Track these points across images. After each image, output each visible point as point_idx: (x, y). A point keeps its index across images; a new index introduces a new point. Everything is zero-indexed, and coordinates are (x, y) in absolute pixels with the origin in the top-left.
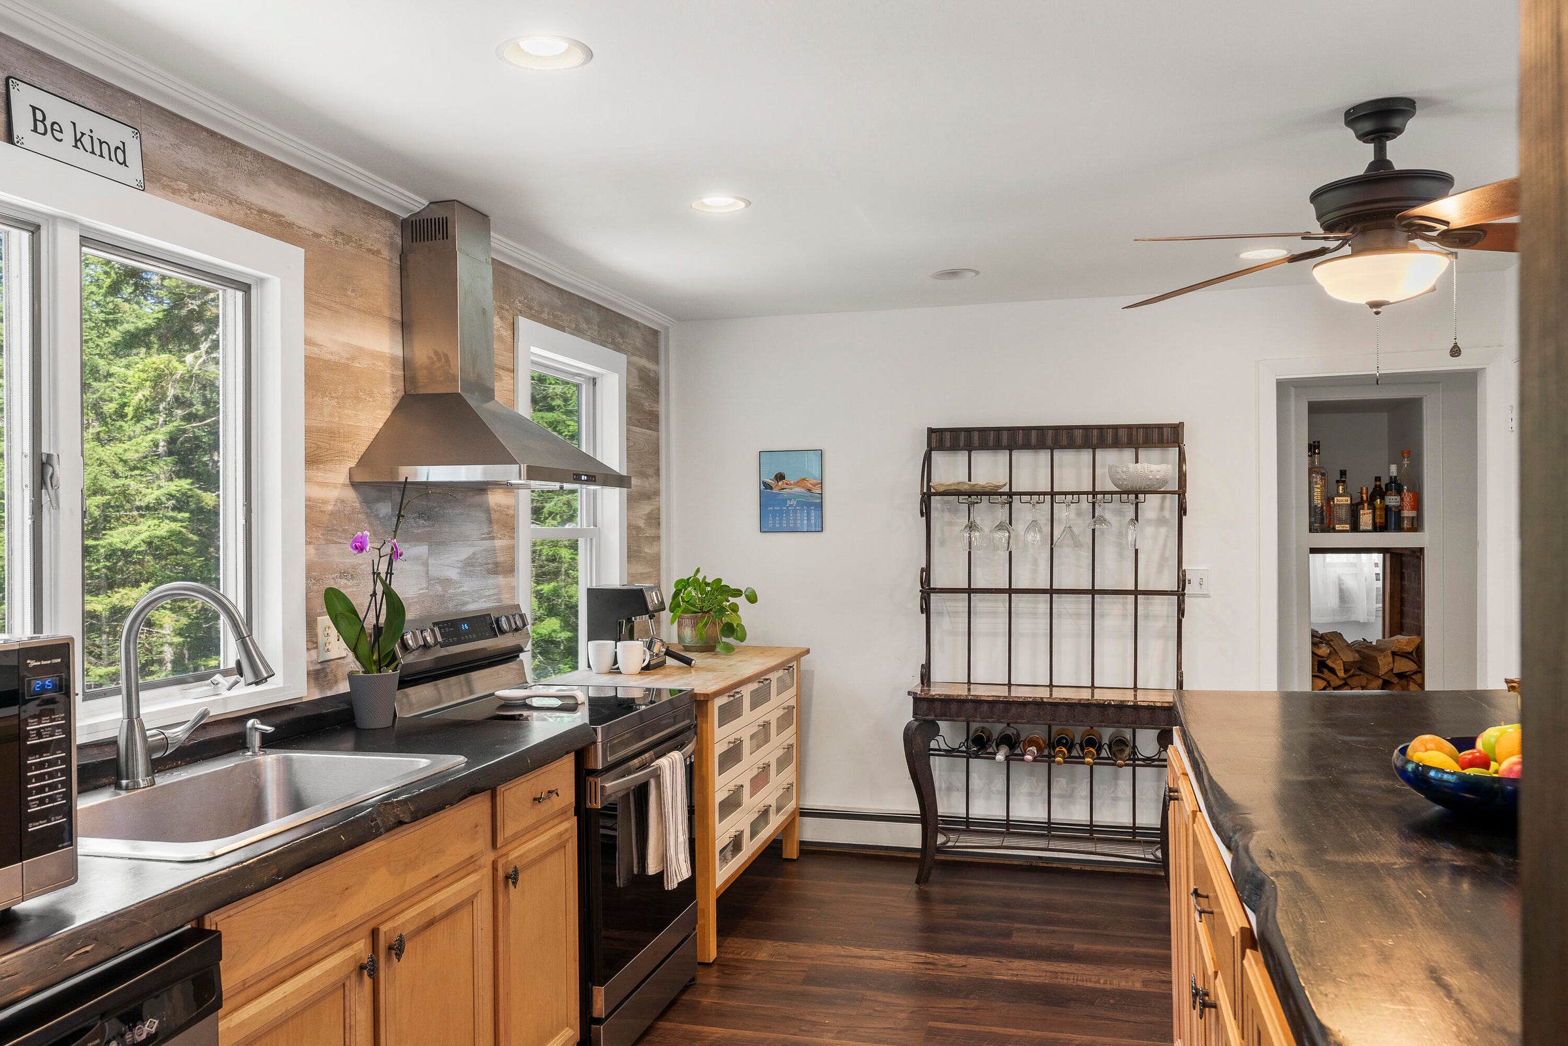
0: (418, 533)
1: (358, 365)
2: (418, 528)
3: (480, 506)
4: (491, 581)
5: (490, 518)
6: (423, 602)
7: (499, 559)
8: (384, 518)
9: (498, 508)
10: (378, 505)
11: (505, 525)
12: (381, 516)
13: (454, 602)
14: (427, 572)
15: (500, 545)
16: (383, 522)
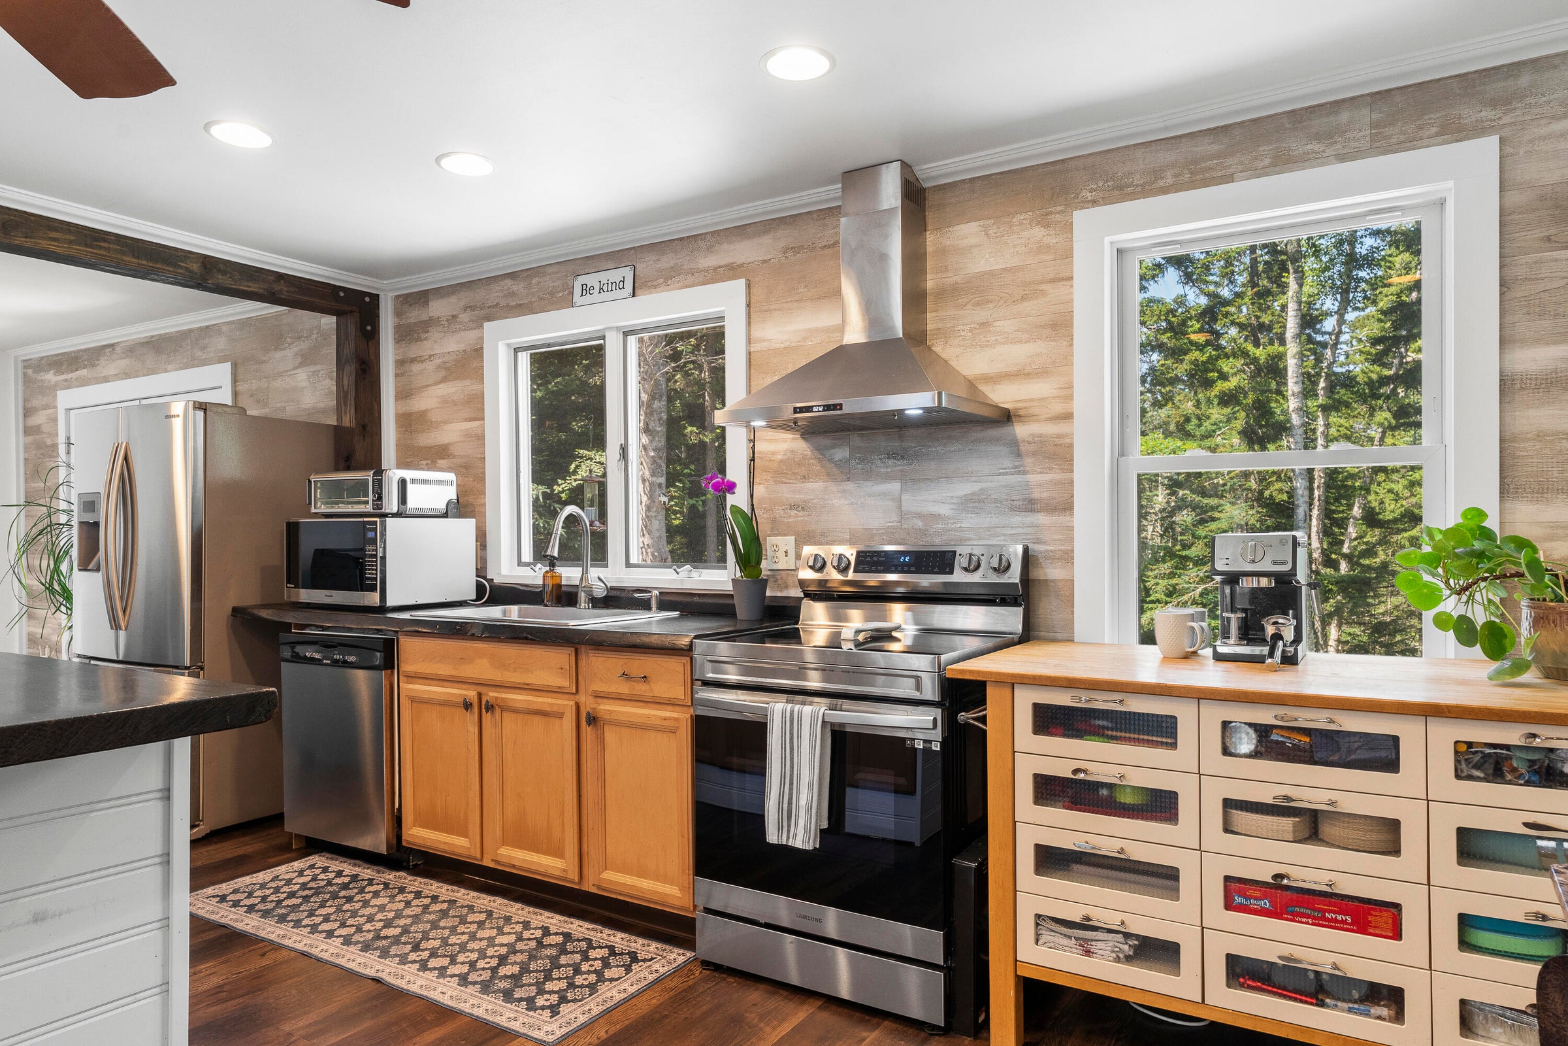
0: (887, 472)
2: (887, 468)
3: (997, 440)
4: (1017, 519)
5: (1016, 451)
6: (893, 534)
7: (1036, 495)
8: (840, 461)
9: (1036, 439)
10: (832, 451)
11: (1053, 457)
12: (836, 459)
13: (944, 538)
14: (900, 507)
15: (1039, 480)
16: (838, 464)
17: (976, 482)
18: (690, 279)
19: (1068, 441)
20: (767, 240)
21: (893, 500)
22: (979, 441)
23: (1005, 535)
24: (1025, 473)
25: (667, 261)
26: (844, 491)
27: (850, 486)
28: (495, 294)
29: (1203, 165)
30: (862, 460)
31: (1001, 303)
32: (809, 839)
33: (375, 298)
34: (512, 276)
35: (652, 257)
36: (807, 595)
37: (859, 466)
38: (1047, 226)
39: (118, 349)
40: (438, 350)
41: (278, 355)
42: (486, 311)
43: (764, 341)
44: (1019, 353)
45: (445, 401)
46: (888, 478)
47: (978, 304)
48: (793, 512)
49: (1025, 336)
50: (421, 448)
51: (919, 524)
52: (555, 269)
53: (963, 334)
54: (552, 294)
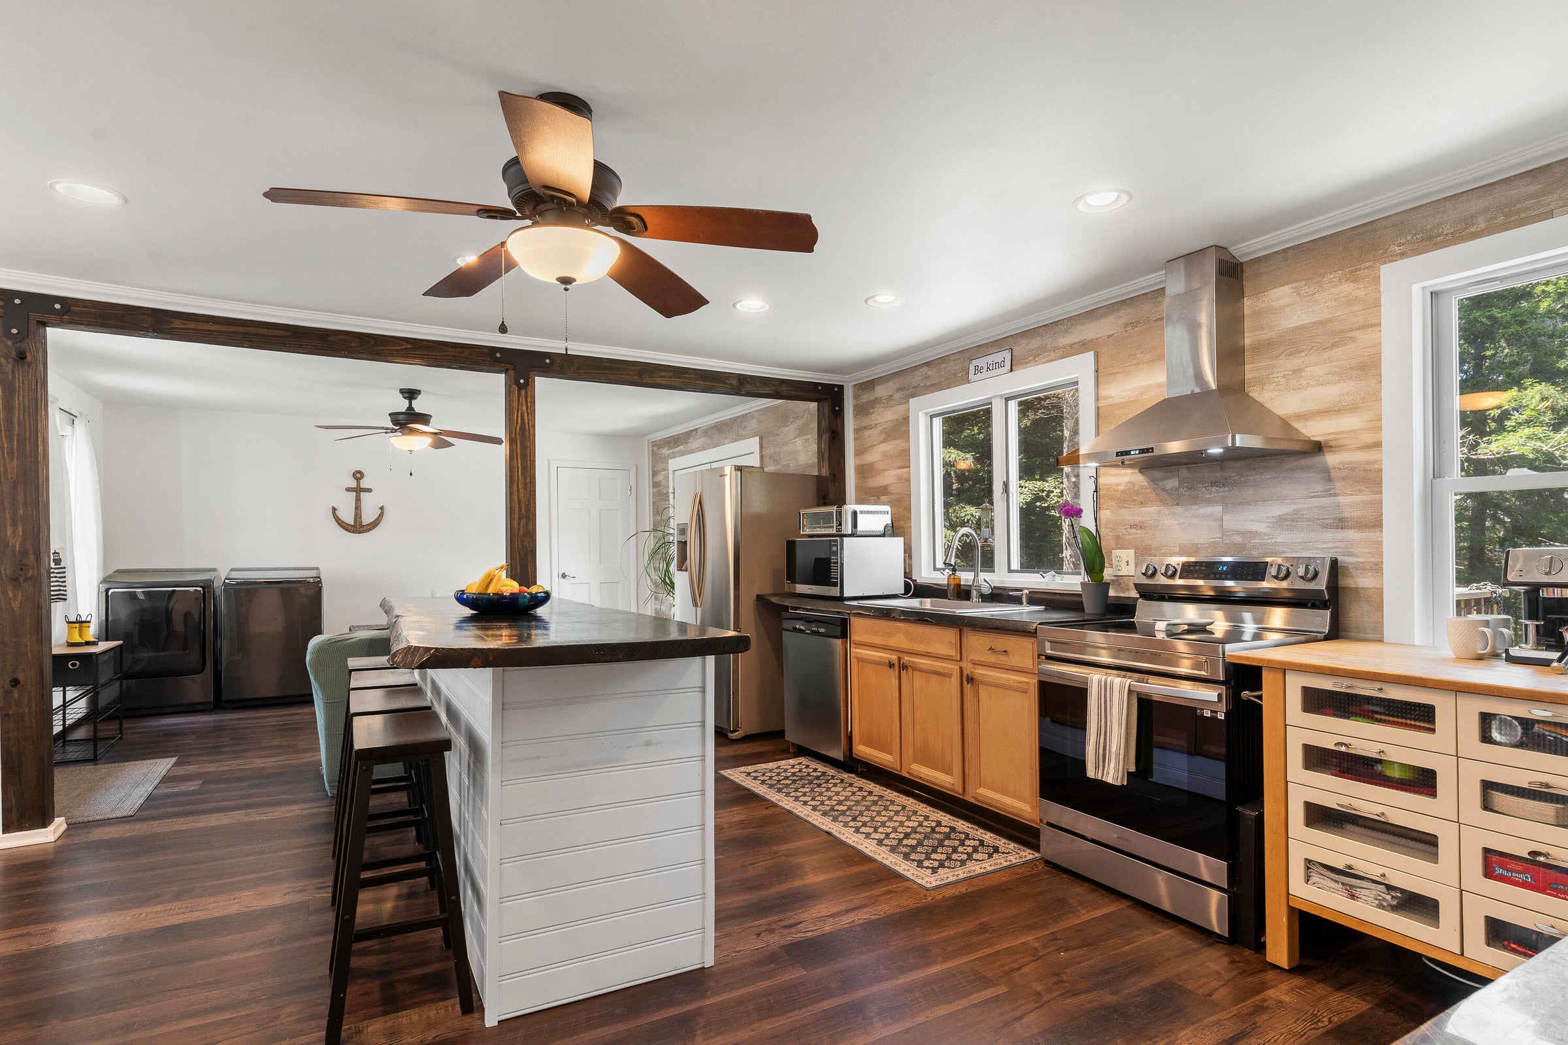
0: (1210, 498)
1: (1146, 397)
2: (1211, 494)
3: (1308, 468)
4: (1328, 535)
5: (1326, 474)
6: (1216, 548)
7: (1346, 515)
8: (1171, 489)
9: (1346, 466)
10: (1165, 482)
11: (1363, 481)
12: (1167, 488)
13: (1261, 551)
14: (1222, 526)
15: (1349, 501)
16: (1170, 492)
17: (1290, 504)
18: (1053, 355)
19: (1377, 466)
20: (1111, 319)
21: (1215, 520)
22: (1292, 469)
23: (1318, 549)
24: (1336, 495)
25: (1036, 343)
26: (1174, 514)
27: (1179, 509)
28: (916, 379)
29: (1519, 206)
30: (1189, 488)
31: (1312, 352)
32: (1118, 777)
33: (841, 387)
34: (928, 364)
35: (1025, 341)
36: (1143, 596)
37: (1187, 493)
38: (1356, 281)
39: (699, 432)
40: (881, 420)
41: (786, 429)
42: (911, 390)
43: (1109, 398)
44: (1330, 393)
45: (885, 455)
46: (1211, 502)
47: (1291, 354)
48: (1133, 531)
49: (1335, 378)
50: (870, 488)
51: (1239, 539)
52: (957, 356)
53: (1277, 380)
54: (955, 374)
